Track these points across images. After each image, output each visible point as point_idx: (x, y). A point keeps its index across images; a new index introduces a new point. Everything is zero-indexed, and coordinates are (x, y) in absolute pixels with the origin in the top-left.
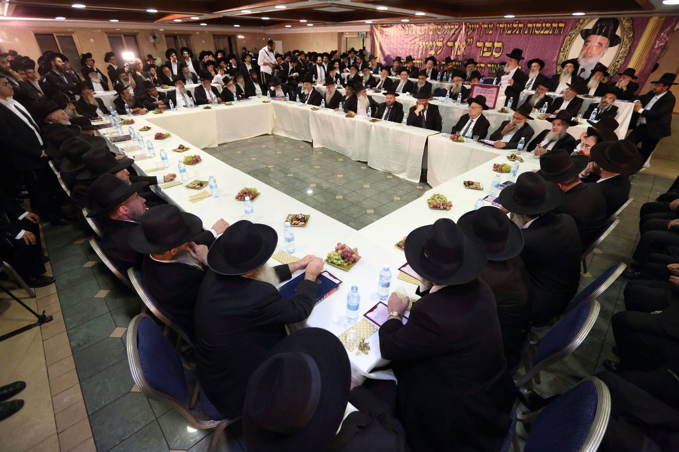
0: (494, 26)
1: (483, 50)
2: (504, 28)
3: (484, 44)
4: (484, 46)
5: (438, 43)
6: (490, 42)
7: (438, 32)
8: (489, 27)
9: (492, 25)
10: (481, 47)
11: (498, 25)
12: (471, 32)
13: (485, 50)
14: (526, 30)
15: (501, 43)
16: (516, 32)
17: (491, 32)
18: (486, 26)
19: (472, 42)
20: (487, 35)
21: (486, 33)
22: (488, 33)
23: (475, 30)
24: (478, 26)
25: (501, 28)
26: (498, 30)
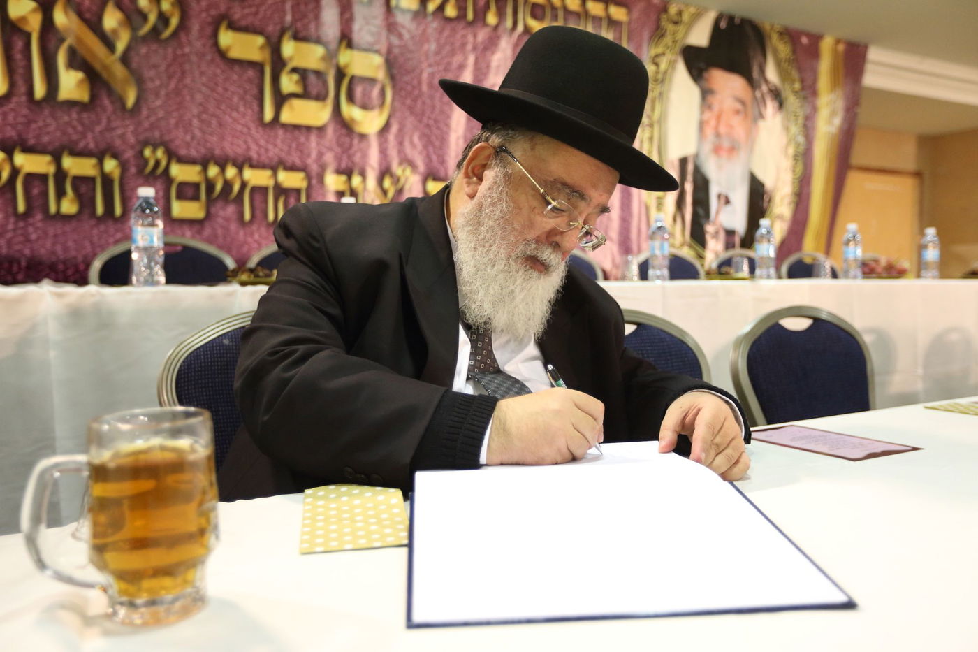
1: (276, 87)
4: (279, 64)
10: (258, 66)
13: (289, 83)
15: (377, 59)
19: (174, 22)
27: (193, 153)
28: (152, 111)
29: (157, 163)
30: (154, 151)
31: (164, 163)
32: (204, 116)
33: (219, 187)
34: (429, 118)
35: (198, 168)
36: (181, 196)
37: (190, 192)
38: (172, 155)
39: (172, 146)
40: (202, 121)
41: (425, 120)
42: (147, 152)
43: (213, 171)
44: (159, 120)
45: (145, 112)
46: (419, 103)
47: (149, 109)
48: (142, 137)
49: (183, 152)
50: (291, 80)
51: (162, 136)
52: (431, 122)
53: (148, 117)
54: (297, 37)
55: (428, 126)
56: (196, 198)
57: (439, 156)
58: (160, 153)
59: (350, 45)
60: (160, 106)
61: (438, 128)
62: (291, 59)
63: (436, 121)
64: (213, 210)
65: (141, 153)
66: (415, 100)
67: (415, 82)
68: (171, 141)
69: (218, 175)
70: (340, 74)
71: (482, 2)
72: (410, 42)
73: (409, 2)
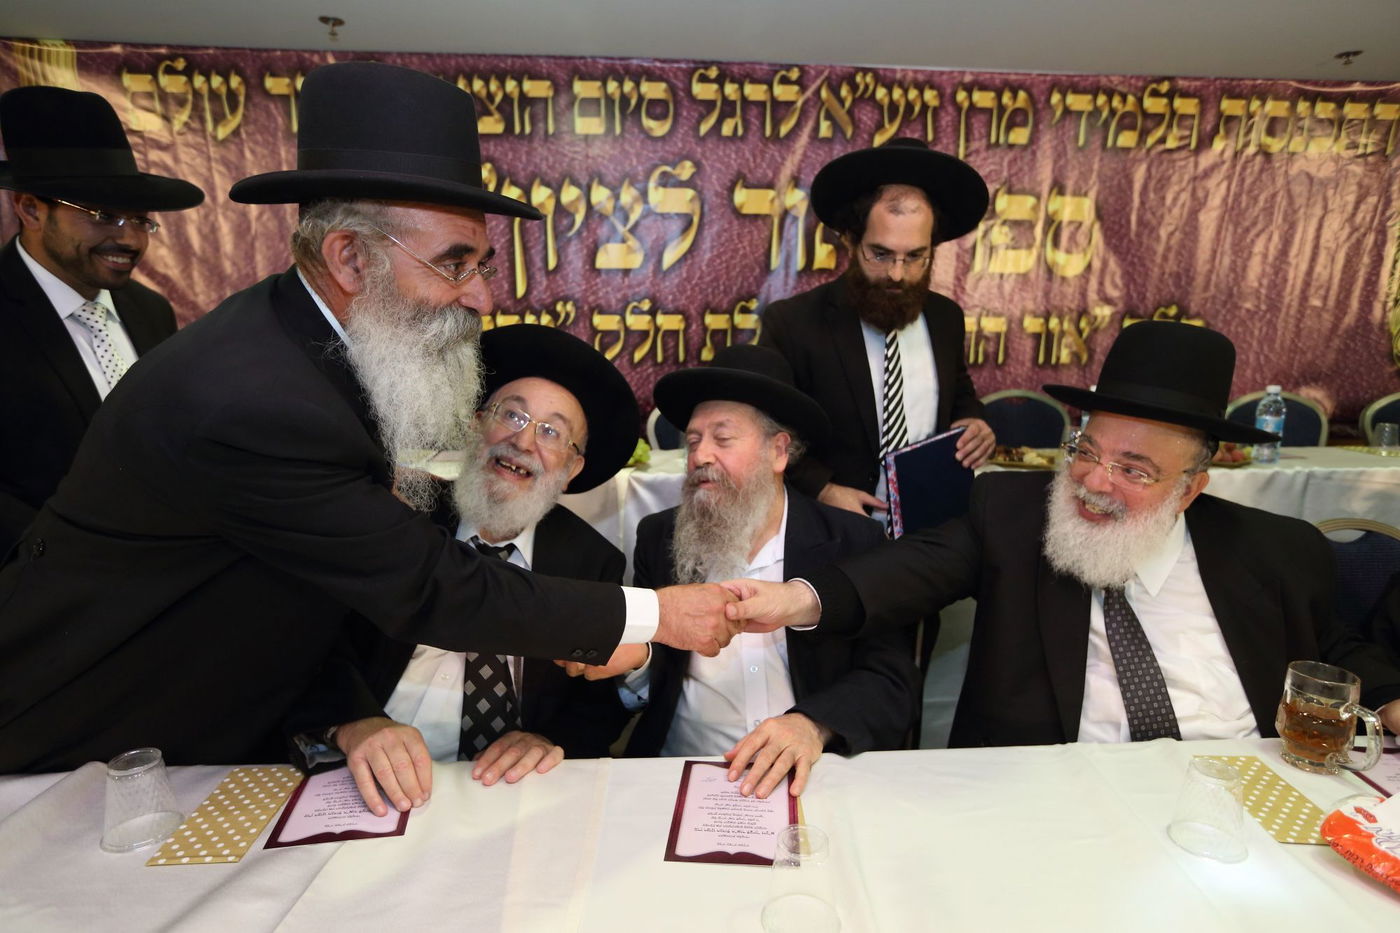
0: (1031, 98)
2: (1095, 113)
5: (658, 197)
6: (1023, 192)
7: (648, 123)
8: (1002, 109)
9: (1022, 95)
11: (1056, 98)
13: (999, 235)
14: (1215, 132)
16: (1162, 141)
17: (1019, 136)
18: (984, 99)
20: (998, 150)
21: (993, 139)
22: (1002, 140)
23: (915, 120)
24: (930, 96)
25: (1080, 114)
26: (1063, 126)
34: (1133, 256)
41: (1129, 257)
46: (1126, 241)
50: (1001, 233)
52: (1136, 260)
54: (1010, 192)
55: (1132, 264)
57: (1139, 294)
59: (1061, 192)
61: (1144, 265)
62: (1003, 212)
63: (1140, 258)
66: (1121, 239)
67: (1123, 222)
70: (1050, 221)
71: (1209, 127)
72: (1123, 181)
73: (1127, 139)
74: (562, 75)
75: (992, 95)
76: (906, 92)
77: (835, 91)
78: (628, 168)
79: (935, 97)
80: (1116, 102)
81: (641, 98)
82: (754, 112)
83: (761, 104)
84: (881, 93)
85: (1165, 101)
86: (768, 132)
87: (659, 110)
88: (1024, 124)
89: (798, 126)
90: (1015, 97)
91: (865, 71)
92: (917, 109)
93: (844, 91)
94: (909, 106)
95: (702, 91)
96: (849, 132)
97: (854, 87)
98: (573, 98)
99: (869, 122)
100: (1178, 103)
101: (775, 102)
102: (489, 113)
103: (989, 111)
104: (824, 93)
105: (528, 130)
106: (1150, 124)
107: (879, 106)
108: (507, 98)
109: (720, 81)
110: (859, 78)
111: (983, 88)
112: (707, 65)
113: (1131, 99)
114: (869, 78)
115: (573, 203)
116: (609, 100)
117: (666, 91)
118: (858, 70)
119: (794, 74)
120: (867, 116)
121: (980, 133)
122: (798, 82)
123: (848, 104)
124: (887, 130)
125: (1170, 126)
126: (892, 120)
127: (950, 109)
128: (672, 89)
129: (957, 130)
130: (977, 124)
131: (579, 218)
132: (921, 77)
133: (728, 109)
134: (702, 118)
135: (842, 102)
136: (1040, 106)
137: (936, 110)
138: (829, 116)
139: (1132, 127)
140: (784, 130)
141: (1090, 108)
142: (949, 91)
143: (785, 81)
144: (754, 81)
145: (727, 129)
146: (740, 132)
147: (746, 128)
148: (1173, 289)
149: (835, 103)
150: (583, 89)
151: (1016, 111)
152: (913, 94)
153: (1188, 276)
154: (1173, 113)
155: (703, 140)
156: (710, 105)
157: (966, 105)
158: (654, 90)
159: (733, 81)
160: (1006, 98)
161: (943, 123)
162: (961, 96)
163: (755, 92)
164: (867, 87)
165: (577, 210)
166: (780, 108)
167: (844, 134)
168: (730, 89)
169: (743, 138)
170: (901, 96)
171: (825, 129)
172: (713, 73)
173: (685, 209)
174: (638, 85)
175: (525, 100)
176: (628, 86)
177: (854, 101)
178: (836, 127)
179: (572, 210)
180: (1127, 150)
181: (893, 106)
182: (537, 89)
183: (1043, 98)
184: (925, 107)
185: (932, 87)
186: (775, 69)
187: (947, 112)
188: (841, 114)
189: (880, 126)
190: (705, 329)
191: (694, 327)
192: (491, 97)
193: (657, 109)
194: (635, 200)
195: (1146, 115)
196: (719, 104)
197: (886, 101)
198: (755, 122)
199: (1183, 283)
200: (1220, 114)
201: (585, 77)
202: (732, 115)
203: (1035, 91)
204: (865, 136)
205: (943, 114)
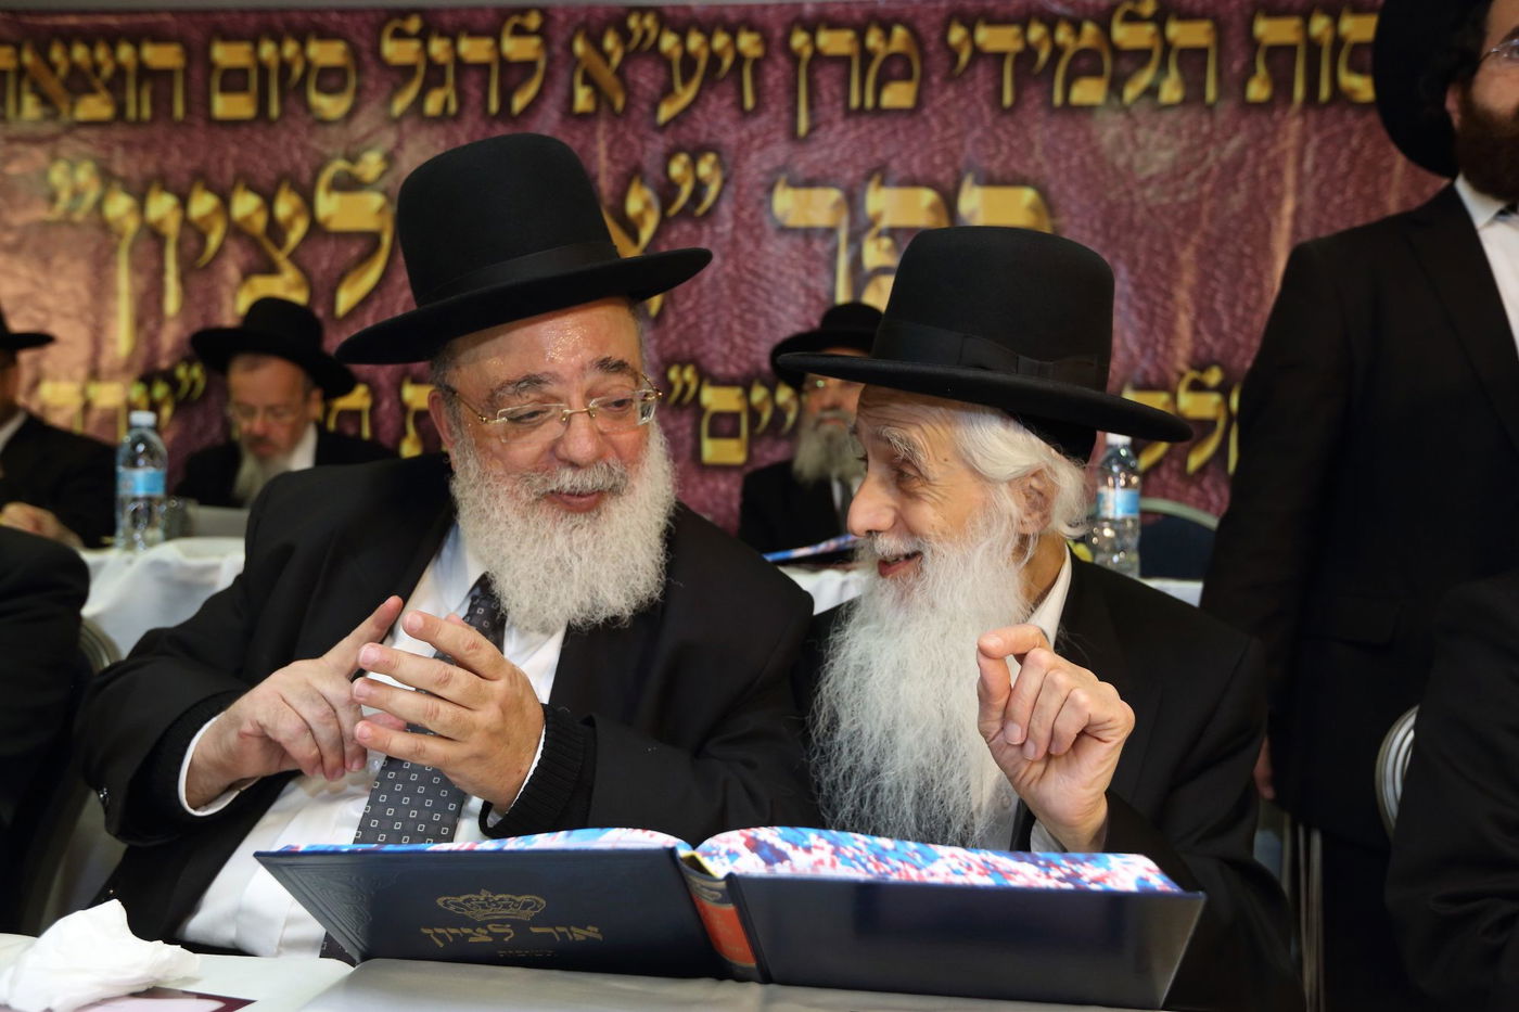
0: (916, 36)
1: (856, 262)
2: (1028, 54)
3: (853, 200)
4: (862, 226)
5: (328, 205)
6: (912, 182)
7: (318, 99)
8: (866, 56)
9: (899, 33)
10: (830, 232)
11: (957, 34)
12: (686, 95)
13: (875, 253)
14: (1249, 72)
15: (1028, 195)
16: (1152, 91)
17: (898, 95)
18: (835, 42)
19: (713, 189)
20: (864, 119)
21: (855, 102)
22: (869, 102)
23: (724, 79)
24: (748, 42)
25: (1000, 57)
26: (974, 78)
27: (733, 370)
28: (681, 317)
29: (686, 387)
30: (681, 373)
31: (693, 388)
32: (749, 316)
33: (766, 416)
35: (738, 391)
36: (715, 434)
37: (726, 426)
38: (706, 376)
39: (704, 362)
40: (744, 323)
42: (673, 374)
43: (758, 394)
44: (689, 327)
45: (671, 320)
47: (677, 314)
48: (667, 354)
49: (719, 370)
50: (879, 248)
51: (692, 349)
53: (675, 325)
54: (890, 183)
56: (734, 434)
58: (689, 374)
59: (979, 180)
60: (691, 309)
62: (878, 216)
64: (757, 451)
65: (664, 375)
68: (704, 355)
69: (765, 399)
71: (1236, 66)
72: (1089, 159)
73: (1088, 91)
74: (196, 36)
75: (848, 35)
76: (709, 38)
77: (596, 42)
78: (287, 166)
79: (756, 44)
80: (1063, 34)
81: (308, 65)
82: (474, 78)
83: (484, 68)
84: (669, 42)
85: (1150, 29)
86: (494, 106)
87: (333, 82)
88: (907, 76)
89: (540, 95)
90: (887, 35)
91: (643, 11)
92: (727, 62)
93: (610, 42)
94: (715, 59)
95: (396, 51)
96: (619, 102)
97: (625, 35)
98: (210, 66)
99: (650, 86)
100: (1175, 30)
101: (505, 64)
102: (91, 91)
103: (844, 60)
104: (580, 47)
105: (146, 112)
106: (1125, 65)
107: (664, 60)
108: (120, 71)
109: (423, 36)
110: (633, 22)
111: (834, 25)
112: (404, 14)
113: (1089, 29)
114: (649, 22)
115: (205, 218)
116: (263, 69)
117: (345, 54)
118: (631, 10)
119: (533, 21)
120: (646, 78)
121: (832, 94)
122: (540, 32)
123: (616, 60)
124: (678, 97)
125: (1163, 68)
126: (686, 81)
127: (781, 60)
128: (354, 52)
129: (794, 91)
130: (827, 79)
131: (214, 240)
132: (732, 16)
133: (434, 75)
134: (397, 89)
135: (606, 57)
136: (931, 48)
137: (757, 64)
138: (588, 80)
139: (1096, 72)
140: (519, 102)
141: (1017, 46)
142: (778, 33)
143: (520, 31)
144: (474, 33)
145: (433, 105)
146: (453, 107)
147: (461, 104)
148: (1208, 339)
149: (596, 60)
150: (226, 55)
151: (891, 58)
152: (720, 41)
153: (1233, 316)
154: (1167, 46)
155: (397, 122)
156: (407, 72)
157: (807, 52)
158: (327, 53)
159: (442, 34)
160: (873, 39)
161: (770, 81)
162: (799, 40)
163: (474, 49)
164: (645, 34)
165: (211, 228)
166: (514, 73)
167: (611, 105)
168: (438, 48)
169: (457, 118)
170: (703, 45)
171: (583, 99)
172: (414, 25)
173: (369, 224)
174: (303, 44)
175: (144, 72)
176: (290, 49)
177: (626, 57)
178: (598, 93)
179: (203, 227)
180: (1088, 110)
181: (689, 62)
182: (162, 56)
183: (935, 36)
184: (739, 58)
185: (751, 29)
186: (504, 14)
187: (776, 66)
188: (606, 76)
189: (668, 91)
190: (404, 408)
191: (386, 405)
192: (96, 68)
193: (331, 80)
194: (296, 213)
195: (1117, 52)
196: (421, 70)
197: (677, 53)
198: (474, 92)
199: (1226, 327)
200: (1253, 43)
201: (229, 37)
202: (441, 83)
203: (921, 26)
204: (645, 107)
205: (768, 68)
